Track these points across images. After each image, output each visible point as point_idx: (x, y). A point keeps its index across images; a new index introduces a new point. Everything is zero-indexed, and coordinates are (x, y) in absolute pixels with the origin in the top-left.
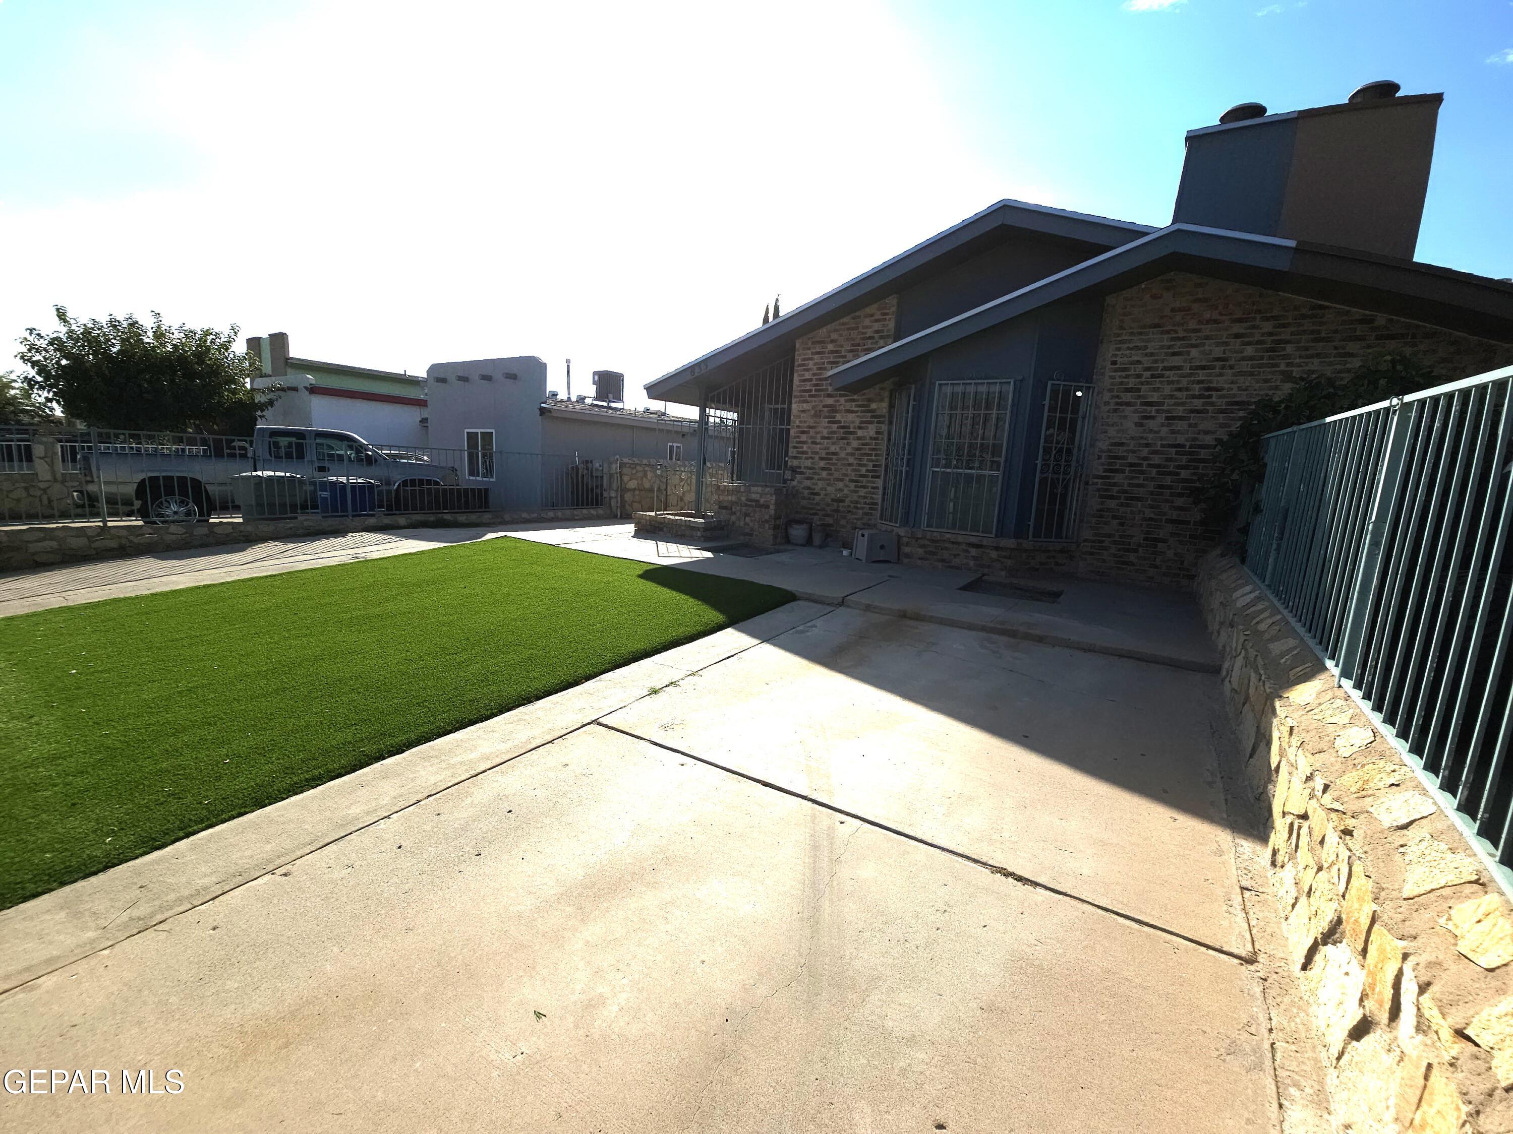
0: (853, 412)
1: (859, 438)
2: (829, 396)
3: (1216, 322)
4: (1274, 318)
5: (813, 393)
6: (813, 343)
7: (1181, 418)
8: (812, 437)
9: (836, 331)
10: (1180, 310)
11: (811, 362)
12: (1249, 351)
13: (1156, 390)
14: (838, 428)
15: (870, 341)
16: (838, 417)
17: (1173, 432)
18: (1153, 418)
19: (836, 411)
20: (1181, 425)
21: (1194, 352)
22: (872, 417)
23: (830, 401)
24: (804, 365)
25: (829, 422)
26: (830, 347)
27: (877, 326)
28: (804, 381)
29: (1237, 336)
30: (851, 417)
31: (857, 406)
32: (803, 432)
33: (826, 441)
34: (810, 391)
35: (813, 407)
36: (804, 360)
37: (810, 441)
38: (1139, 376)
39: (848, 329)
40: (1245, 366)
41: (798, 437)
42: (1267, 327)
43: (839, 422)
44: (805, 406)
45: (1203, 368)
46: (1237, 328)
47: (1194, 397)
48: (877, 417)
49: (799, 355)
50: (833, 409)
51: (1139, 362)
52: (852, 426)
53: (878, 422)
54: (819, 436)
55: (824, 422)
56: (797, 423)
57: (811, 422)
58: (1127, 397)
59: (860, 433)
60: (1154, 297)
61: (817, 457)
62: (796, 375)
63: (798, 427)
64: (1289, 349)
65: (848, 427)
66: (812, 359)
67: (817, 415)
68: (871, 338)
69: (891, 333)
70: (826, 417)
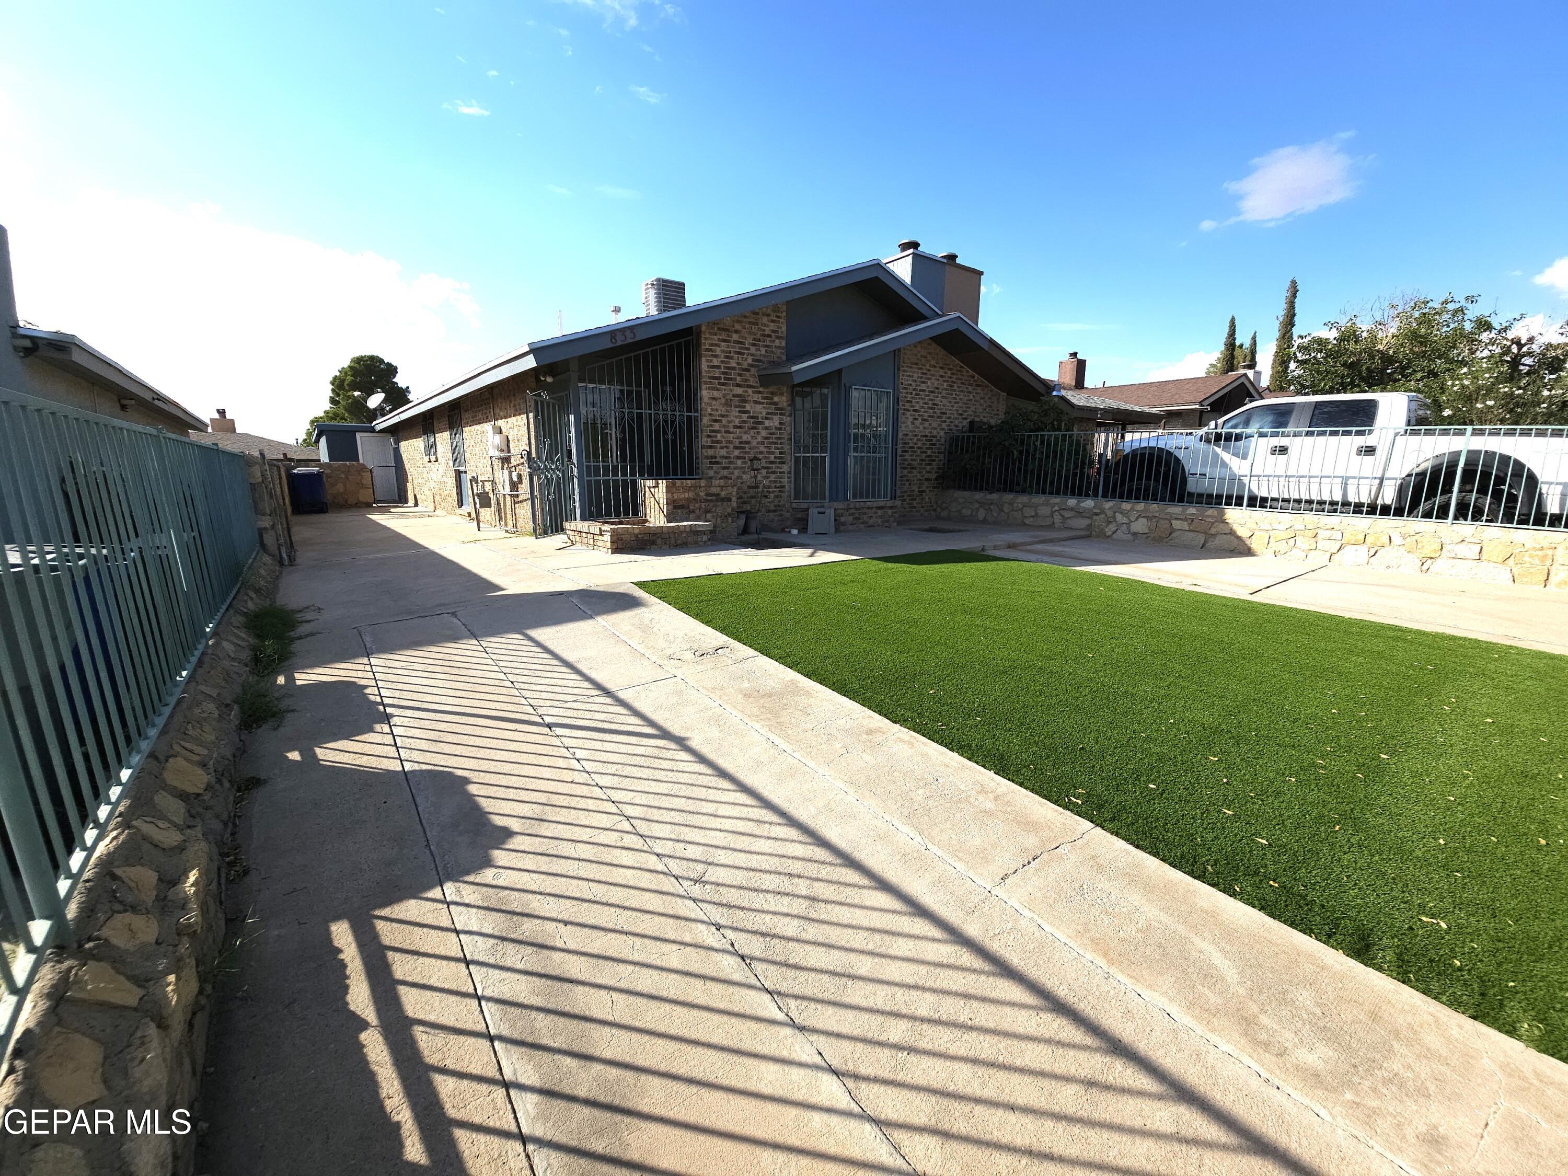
0: (760, 403)
1: (766, 428)
2: (738, 385)
5: (722, 381)
6: (719, 329)
8: (724, 426)
11: (718, 349)
13: (917, 402)
14: (748, 417)
15: (768, 339)
16: (748, 407)
19: (746, 401)
20: (927, 424)
22: (776, 409)
23: (739, 391)
24: (711, 350)
25: (739, 412)
26: (735, 337)
27: (773, 326)
28: (713, 367)
30: (758, 408)
31: (763, 398)
32: (716, 421)
33: (738, 430)
34: (719, 378)
35: (724, 396)
36: (712, 345)
37: (723, 430)
39: (750, 323)
40: (944, 393)
41: (711, 425)
43: (749, 412)
44: (716, 394)
45: (932, 392)
48: (780, 410)
49: (706, 339)
50: (743, 400)
51: (911, 385)
52: (760, 416)
53: (781, 414)
55: (735, 412)
56: (709, 410)
57: (722, 410)
59: (767, 423)
61: (731, 446)
62: (703, 359)
63: (710, 414)
65: (757, 418)
66: (719, 346)
67: (728, 404)
68: (769, 336)
69: (784, 335)
70: (736, 407)
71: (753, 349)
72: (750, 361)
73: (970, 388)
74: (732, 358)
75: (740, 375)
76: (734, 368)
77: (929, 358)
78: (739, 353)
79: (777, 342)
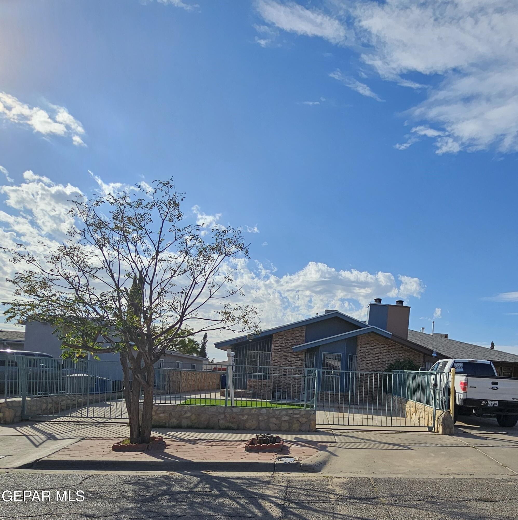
0: (293, 357)
1: (295, 365)
2: (285, 352)
3: (379, 344)
4: (388, 345)
5: (279, 351)
6: (279, 335)
7: (374, 364)
8: (279, 364)
9: (287, 333)
10: (372, 341)
12: (385, 351)
13: (369, 358)
14: (288, 362)
15: (298, 338)
16: (288, 359)
17: (373, 367)
18: (368, 364)
21: (375, 350)
22: (299, 359)
23: (285, 354)
24: (275, 342)
25: (285, 360)
26: (285, 337)
27: (300, 334)
28: (276, 347)
29: (382, 348)
30: (292, 359)
31: (294, 356)
32: (276, 363)
33: (284, 366)
35: (279, 355)
36: (276, 340)
38: (365, 354)
39: (291, 333)
40: (384, 354)
42: (387, 346)
43: (288, 360)
44: (276, 354)
45: (377, 353)
46: (382, 346)
47: (376, 360)
48: (301, 359)
49: (274, 339)
50: (287, 356)
51: (365, 351)
52: (293, 361)
53: (301, 361)
54: (282, 364)
55: (283, 360)
56: (274, 360)
57: (278, 359)
58: (363, 359)
59: (296, 364)
60: (367, 337)
61: (281, 371)
62: (273, 345)
64: (391, 351)
66: (278, 340)
67: (281, 357)
68: (298, 336)
69: (304, 336)
70: (284, 358)
71: (291, 341)
72: (290, 344)
73: (401, 352)
74: (283, 344)
75: (286, 349)
76: (284, 347)
77: (375, 341)
78: (286, 342)
79: (301, 338)
